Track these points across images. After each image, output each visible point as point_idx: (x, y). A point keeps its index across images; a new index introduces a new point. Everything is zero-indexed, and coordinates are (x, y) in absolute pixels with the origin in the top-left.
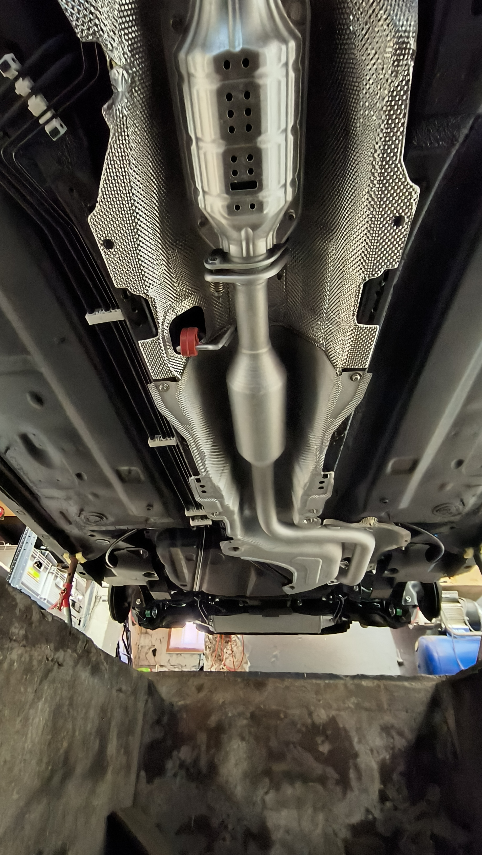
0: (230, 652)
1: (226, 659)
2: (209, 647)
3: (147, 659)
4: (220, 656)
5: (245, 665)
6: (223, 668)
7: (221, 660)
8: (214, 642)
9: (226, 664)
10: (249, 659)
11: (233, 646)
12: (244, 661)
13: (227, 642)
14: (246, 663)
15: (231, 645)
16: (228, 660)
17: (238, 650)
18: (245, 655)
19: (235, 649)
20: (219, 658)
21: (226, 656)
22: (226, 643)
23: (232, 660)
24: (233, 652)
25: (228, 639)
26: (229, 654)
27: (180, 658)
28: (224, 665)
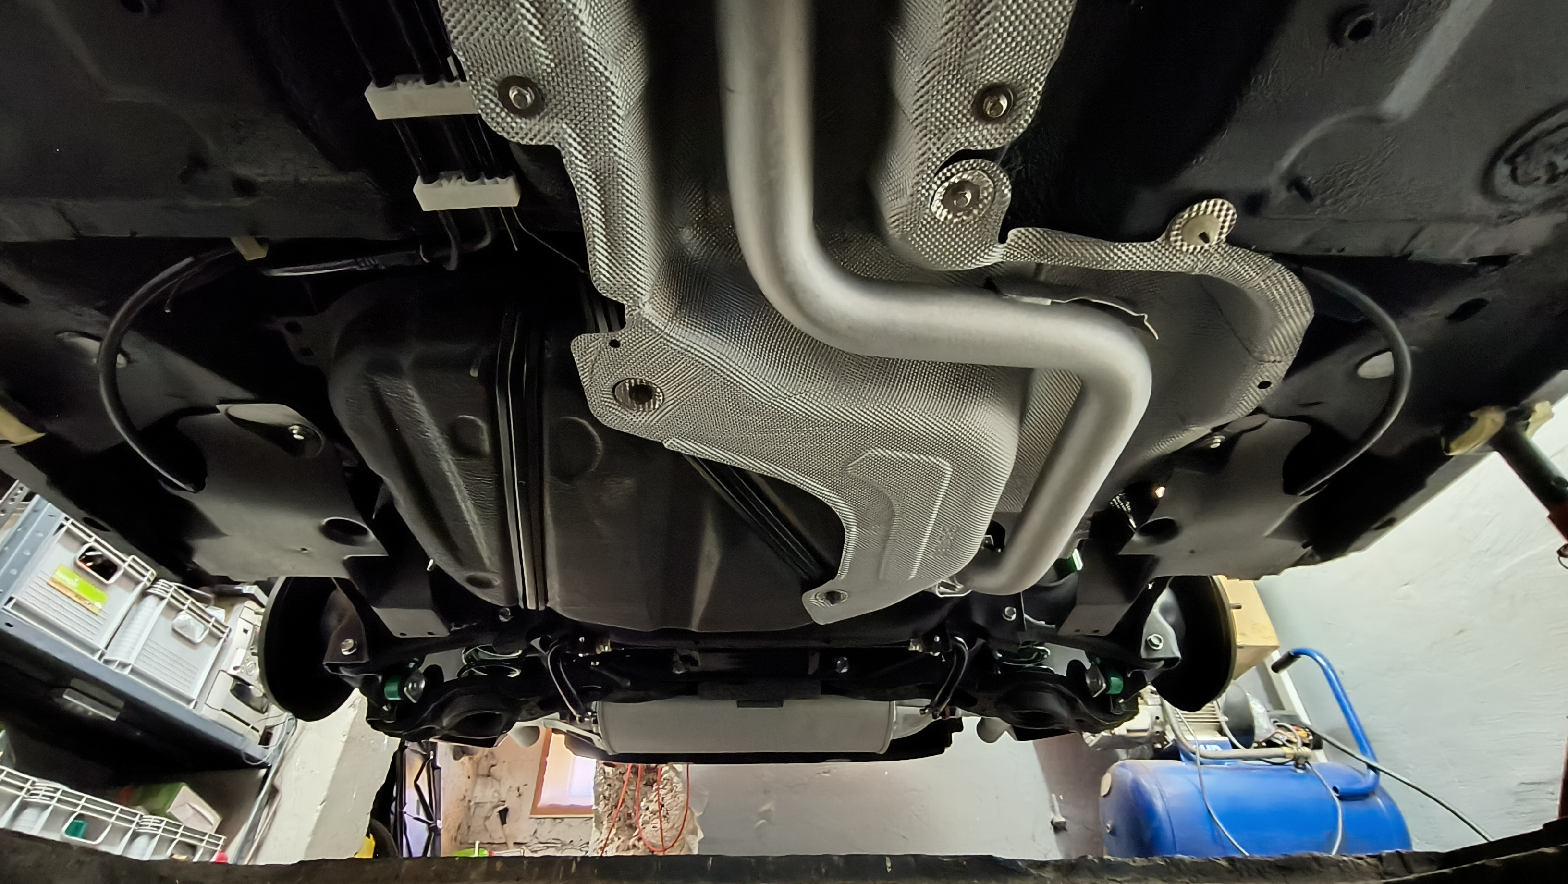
0: (654, 806)
1: (646, 823)
2: (605, 797)
3: (486, 829)
4: (629, 815)
5: (690, 838)
6: (634, 846)
7: (632, 827)
8: (618, 784)
9: (644, 835)
10: (700, 824)
11: (662, 792)
12: (689, 826)
13: (649, 784)
14: (694, 832)
15: (658, 789)
16: (649, 827)
17: (674, 802)
18: (692, 814)
19: (668, 800)
20: (628, 822)
21: (645, 816)
22: (646, 785)
23: (658, 826)
24: (663, 806)
25: (651, 776)
26: (653, 813)
27: (562, 827)
28: (640, 839)
